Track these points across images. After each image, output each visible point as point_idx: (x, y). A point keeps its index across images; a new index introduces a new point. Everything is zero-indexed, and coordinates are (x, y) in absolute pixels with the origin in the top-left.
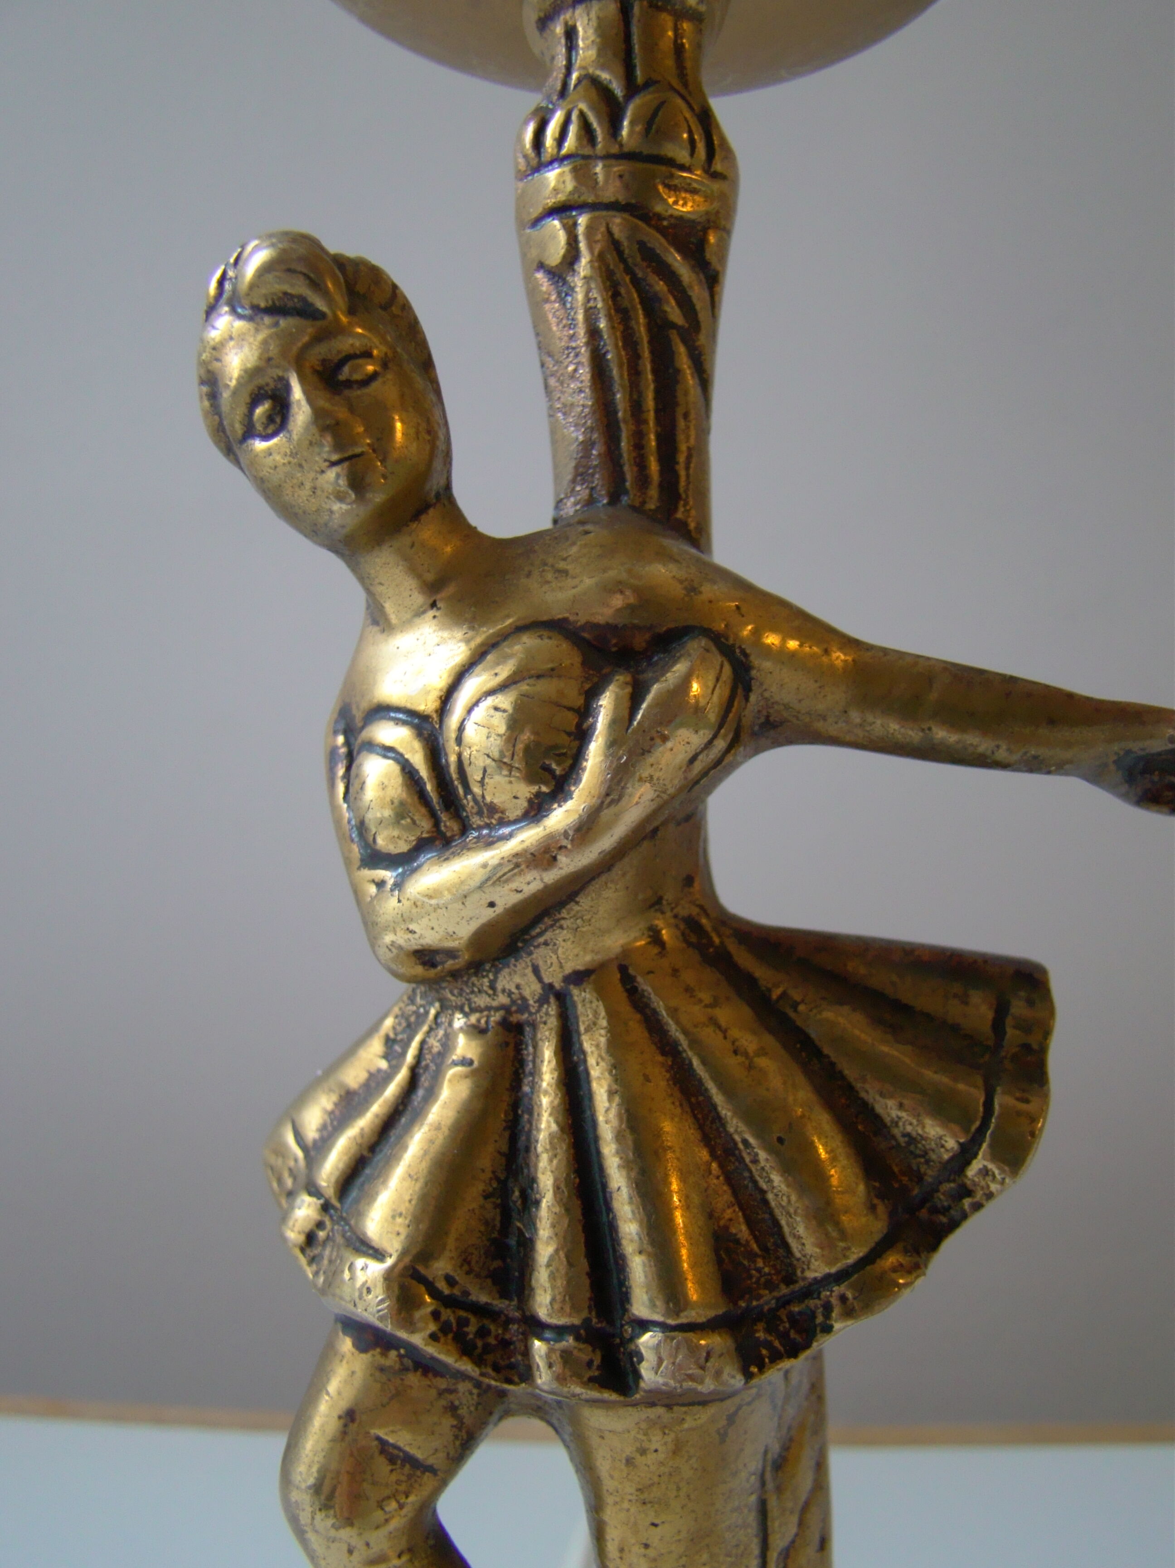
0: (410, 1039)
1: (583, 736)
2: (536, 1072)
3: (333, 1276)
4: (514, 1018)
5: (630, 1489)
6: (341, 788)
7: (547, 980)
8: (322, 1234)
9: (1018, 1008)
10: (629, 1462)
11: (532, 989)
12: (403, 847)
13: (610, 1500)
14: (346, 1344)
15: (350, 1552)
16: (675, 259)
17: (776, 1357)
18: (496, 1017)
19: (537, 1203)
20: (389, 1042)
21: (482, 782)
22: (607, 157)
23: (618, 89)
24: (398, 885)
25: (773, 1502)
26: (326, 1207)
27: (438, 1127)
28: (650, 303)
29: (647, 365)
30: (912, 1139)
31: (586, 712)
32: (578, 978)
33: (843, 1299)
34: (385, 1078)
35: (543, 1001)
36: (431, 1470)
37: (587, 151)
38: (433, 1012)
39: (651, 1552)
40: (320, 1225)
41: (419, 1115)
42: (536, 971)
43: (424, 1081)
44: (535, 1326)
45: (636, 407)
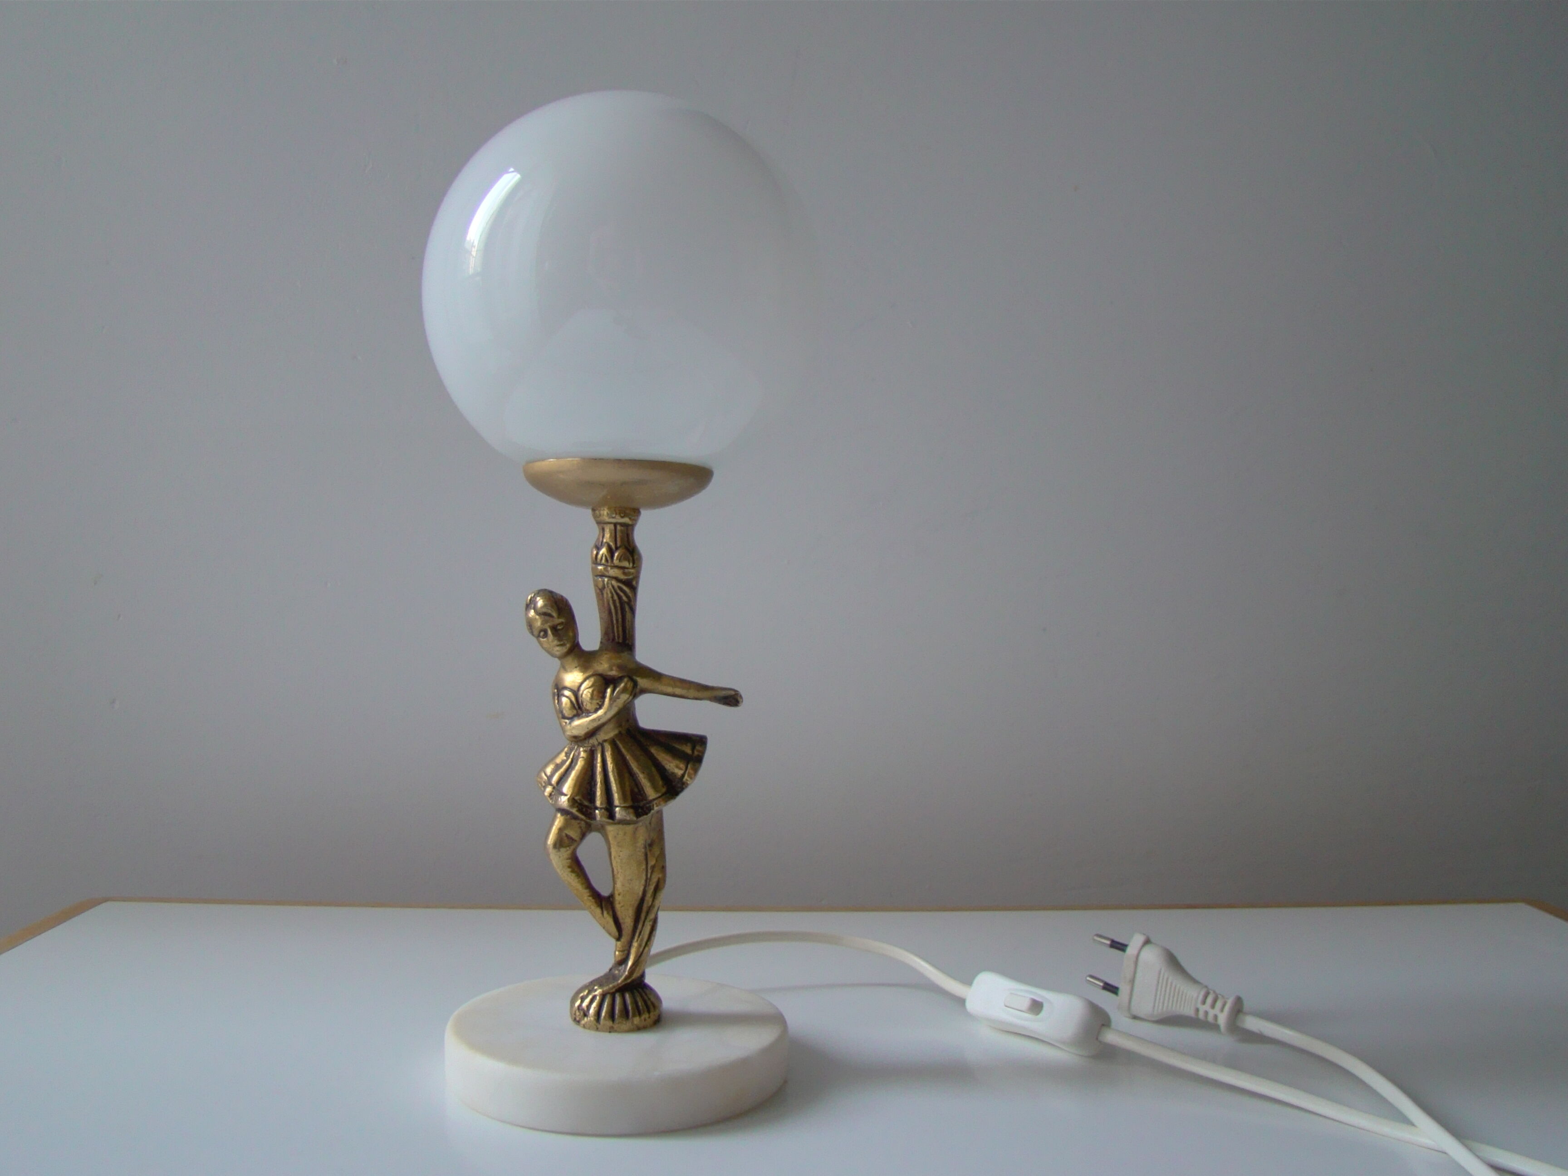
0: (571, 753)
1: (604, 697)
2: (597, 759)
3: (557, 800)
4: (593, 749)
5: (615, 843)
6: (556, 701)
7: (599, 741)
8: (553, 793)
9: (698, 748)
10: (615, 837)
11: (596, 743)
12: (570, 716)
13: (612, 846)
14: (559, 815)
15: (560, 857)
16: (625, 588)
17: (643, 815)
18: (589, 748)
19: (597, 785)
20: (566, 753)
21: (586, 705)
22: (610, 566)
23: (613, 547)
24: (570, 723)
25: (649, 853)
26: (554, 788)
27: (578, 770)
28: (620, 597)
29: (619, 612)
30: (673, 773)
31: (605, 692)
32: (605, 741)
33: (656, 804)
34: (566, 761)
35: (598, 745)
36: (576, 841)
37: (606, 564)
38: (576, 747)
39: (621, 858)
40: (553, 792)
41: (573, 768)
42: (597, 739)
43: (574, 761)
44: (596, 808)
45: (617, 620)
